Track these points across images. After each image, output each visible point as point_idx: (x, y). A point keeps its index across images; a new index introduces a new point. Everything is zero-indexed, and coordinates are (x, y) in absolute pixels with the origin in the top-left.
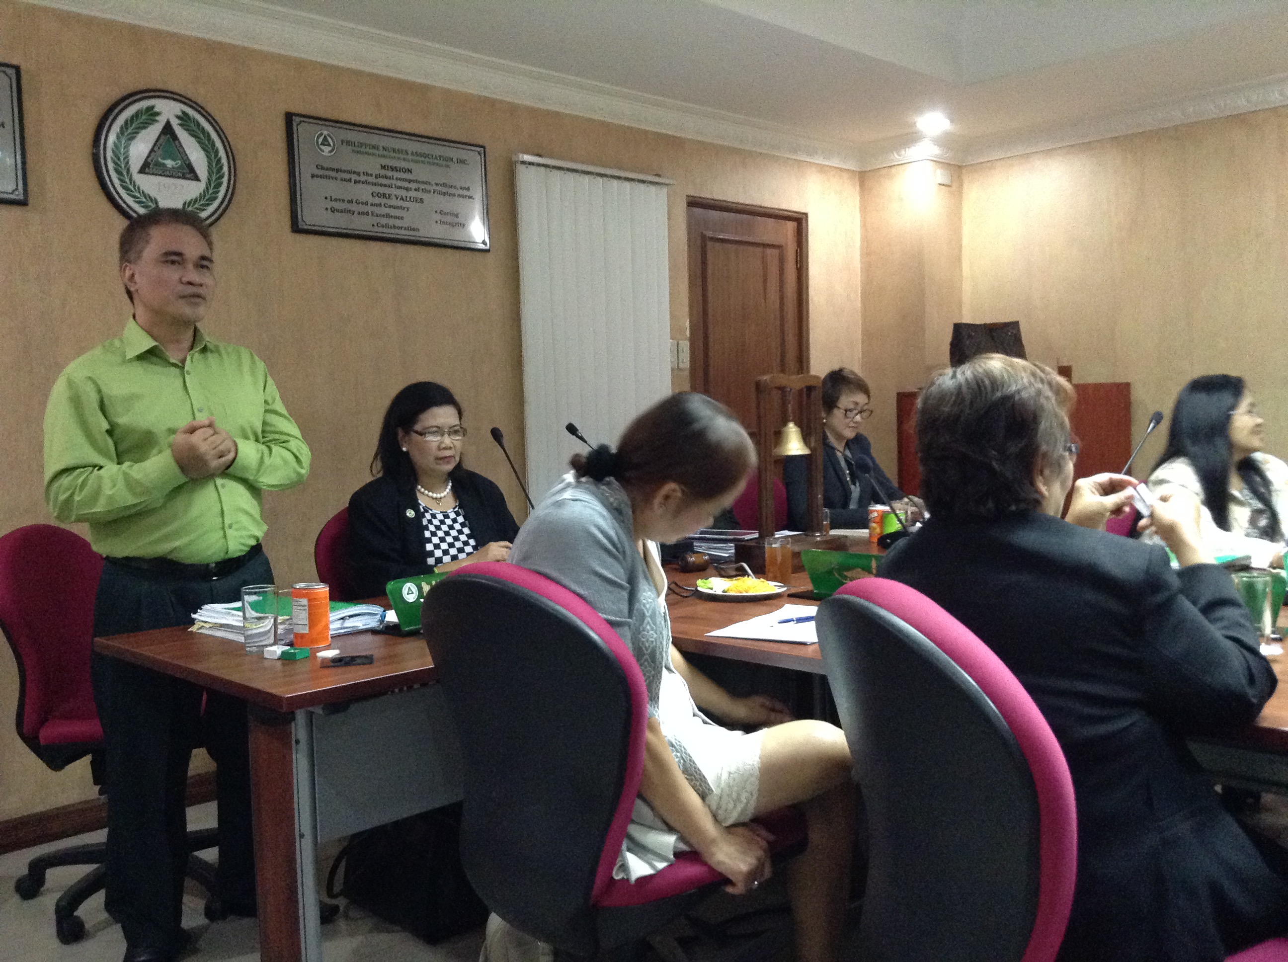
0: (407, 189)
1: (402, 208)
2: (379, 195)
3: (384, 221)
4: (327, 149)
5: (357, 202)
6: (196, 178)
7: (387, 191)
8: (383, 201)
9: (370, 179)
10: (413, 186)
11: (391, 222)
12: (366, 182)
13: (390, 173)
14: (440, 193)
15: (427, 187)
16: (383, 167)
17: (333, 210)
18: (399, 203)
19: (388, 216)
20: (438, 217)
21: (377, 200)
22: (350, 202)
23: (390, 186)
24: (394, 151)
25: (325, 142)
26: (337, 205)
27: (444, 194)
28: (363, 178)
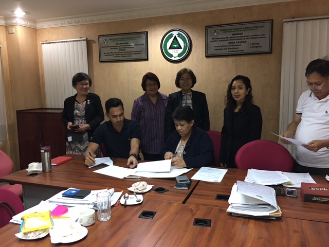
0: (241, 39)
1: (238, 45)
2: (231, 43)
3: (232, 50)
4: (215, 33)
5: (224, 46)
6: (181, 48)
7: (234, 41)
8: (232, 44)
9: (228, 39)
10: (243, 38)
11: (234, 50)
12: (227, 40)
13: (235, 36)
14: (252, 38)
15: (248, 37)
16: (233, 35)
17: (216, 50)
18: (237, 44)
19: (233, 48)
20: (251, 45)
21: (230, 45)
22: (222, 46)
23: (235, 40)
24: (237, 29)
25: (215, 32)
26: (217, 48)
27: (254, 38)
28: (226, 39)
